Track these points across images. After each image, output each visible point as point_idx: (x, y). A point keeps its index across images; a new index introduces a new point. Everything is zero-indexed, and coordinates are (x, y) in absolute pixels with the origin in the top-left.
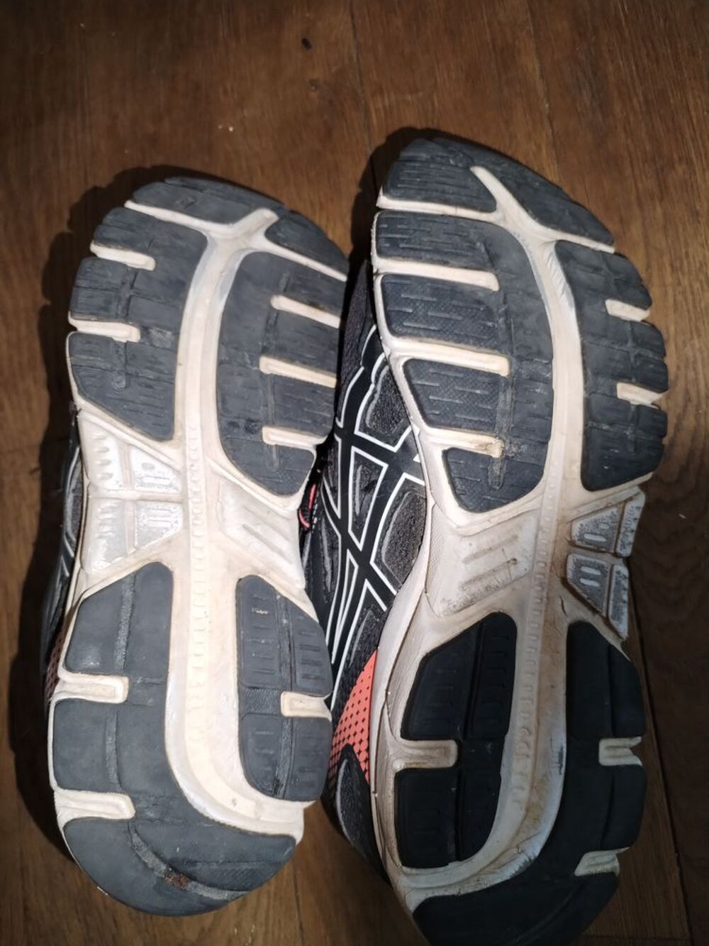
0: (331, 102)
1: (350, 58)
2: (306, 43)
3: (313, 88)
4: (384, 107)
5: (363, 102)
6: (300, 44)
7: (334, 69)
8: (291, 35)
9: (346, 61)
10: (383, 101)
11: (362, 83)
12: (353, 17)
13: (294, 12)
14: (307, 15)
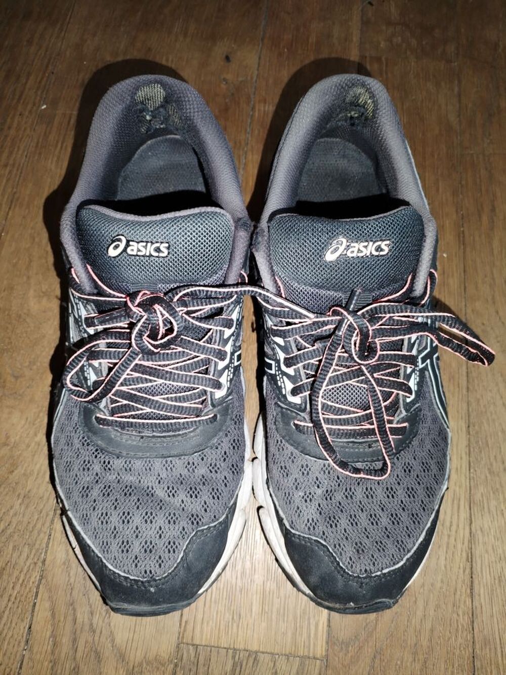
0: (233, 94)
1: (252, 78)
2: (227, 58)
3: (224, 83)
4: (264, 111)
5: (252, 103)
6: (224, 56)
7: (240, 79)
8: (220, 50)
9: (249, 78)
10: (264, 107)
11: (254, 94)
12: (260, 58)
13: (225, 40)
14: (233, 46)
